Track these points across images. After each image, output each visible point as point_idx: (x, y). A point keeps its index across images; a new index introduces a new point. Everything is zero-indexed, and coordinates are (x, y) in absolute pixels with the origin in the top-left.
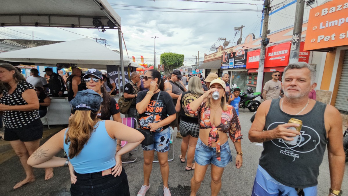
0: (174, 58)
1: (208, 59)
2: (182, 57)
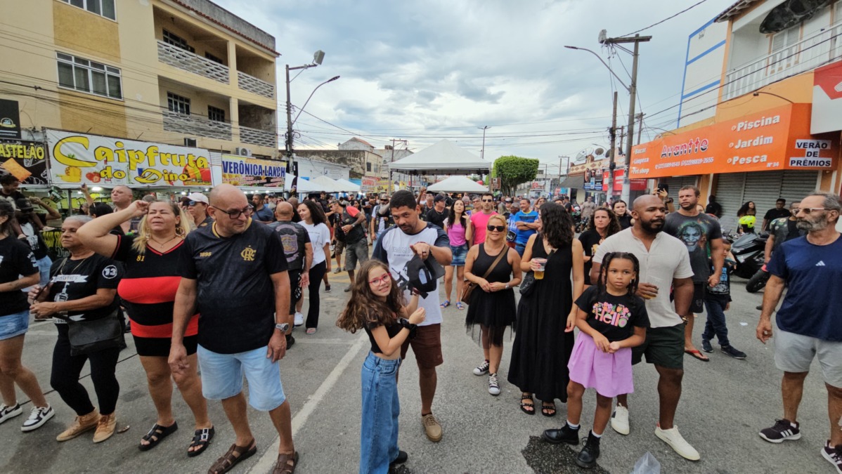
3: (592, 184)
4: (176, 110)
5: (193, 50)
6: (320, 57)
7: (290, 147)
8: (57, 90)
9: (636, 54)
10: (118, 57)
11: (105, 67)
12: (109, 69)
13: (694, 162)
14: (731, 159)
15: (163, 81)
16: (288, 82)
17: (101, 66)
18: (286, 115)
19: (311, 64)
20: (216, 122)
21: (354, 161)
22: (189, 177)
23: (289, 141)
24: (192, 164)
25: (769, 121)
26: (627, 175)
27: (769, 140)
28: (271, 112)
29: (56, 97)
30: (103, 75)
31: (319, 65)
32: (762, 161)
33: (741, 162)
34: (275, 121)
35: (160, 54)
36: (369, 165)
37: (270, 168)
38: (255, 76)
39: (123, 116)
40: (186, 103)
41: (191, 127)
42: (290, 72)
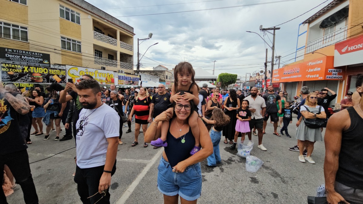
0: (229, 77)
1: (252, 80)
2: (236, 76)
3: (258, 85)
4: (97, 56)
5: (104, 34)
6: (151, 36)
7: (139, 69)
8: (61, 50)
9: (274, 34)
10: (80, 38)
11: (76, 41)
12: (78, 42)
13: (295, 77)
14: (307, 76)
15: (95, 46)
16: (138, 45)
17: (75, 41)
18: (137, 57)
19: (147, 38)
20: (112, 60)
21: (161, 75)
22: (107, 81)
23: (138, 67)
24: (108, 77)
25: (319, 62)
26: (271, 81)
27: (319, 69)
28: (131, 56)
29: (60, 52)
30: (76, 44)
31: (150, 39)
32: (317, 77)
33: (310, 77)
34: (133, 60)
35: (94, 36)
36: (167, 76)
37: (134, 78)
38: (126, 43)
39: (81, 59)
40: (100, 53)
41: (104, 63)
42: (139, 41)
